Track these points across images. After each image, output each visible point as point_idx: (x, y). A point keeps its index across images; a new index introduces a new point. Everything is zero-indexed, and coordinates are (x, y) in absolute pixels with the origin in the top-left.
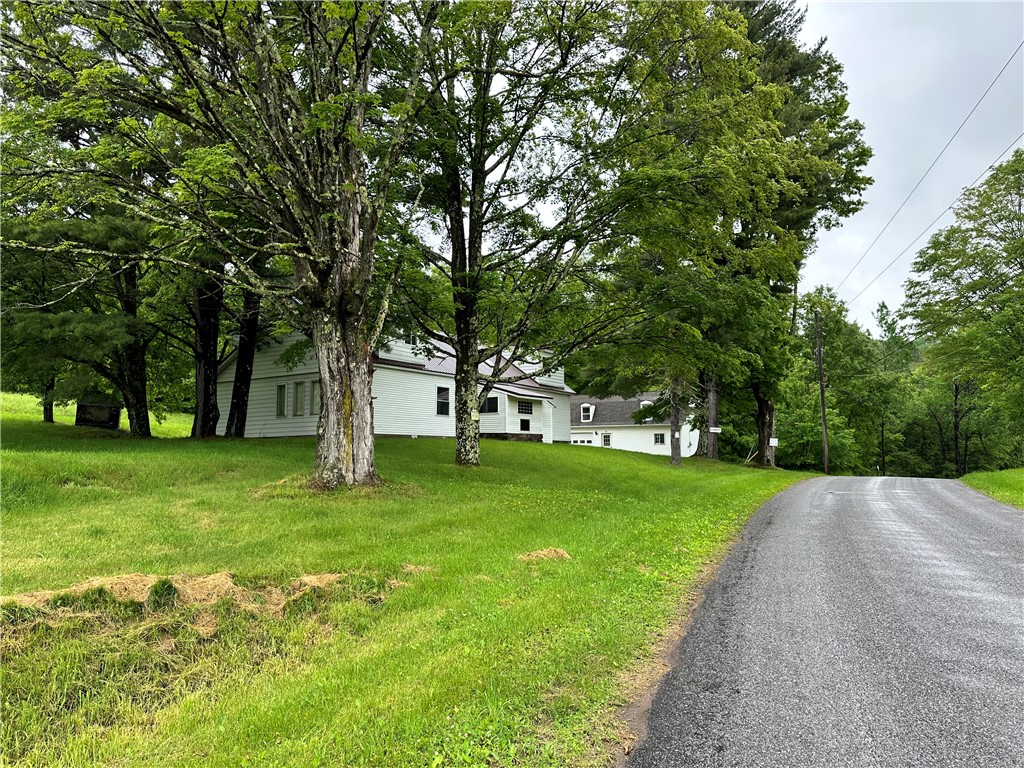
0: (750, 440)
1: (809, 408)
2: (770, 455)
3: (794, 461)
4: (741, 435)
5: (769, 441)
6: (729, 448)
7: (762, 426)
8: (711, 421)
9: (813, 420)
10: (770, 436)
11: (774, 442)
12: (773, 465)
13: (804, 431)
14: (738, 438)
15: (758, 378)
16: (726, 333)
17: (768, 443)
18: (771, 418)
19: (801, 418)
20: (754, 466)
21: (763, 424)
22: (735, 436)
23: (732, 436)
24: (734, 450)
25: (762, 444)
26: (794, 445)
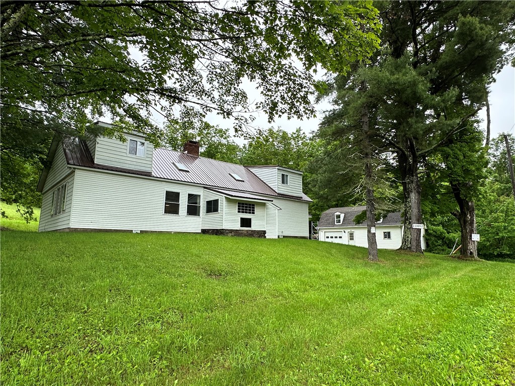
0: (456, 236)
1: (502, 212)
2: (472, 248)
3: (491, 252)
4: (448, 233)
5: (471, 236)
6: (440, 242)
7: (465, 225)
8: (414, 219)
9: (505, 221)
10: (472, 232)
11: (476, 237)
12: (476, 256)
13: (498, 229)
14: (447, 235)
15: (458, 180)
16: (416, 122)
17: (471, 239)
18: (472, 217)
19: (496, 220)
20: (459, 258)
21: (465, 222)
22: (445, 233)
23: (442, 233)
24: (444, 243)
25: (465, 239)
26: (491, 239)
